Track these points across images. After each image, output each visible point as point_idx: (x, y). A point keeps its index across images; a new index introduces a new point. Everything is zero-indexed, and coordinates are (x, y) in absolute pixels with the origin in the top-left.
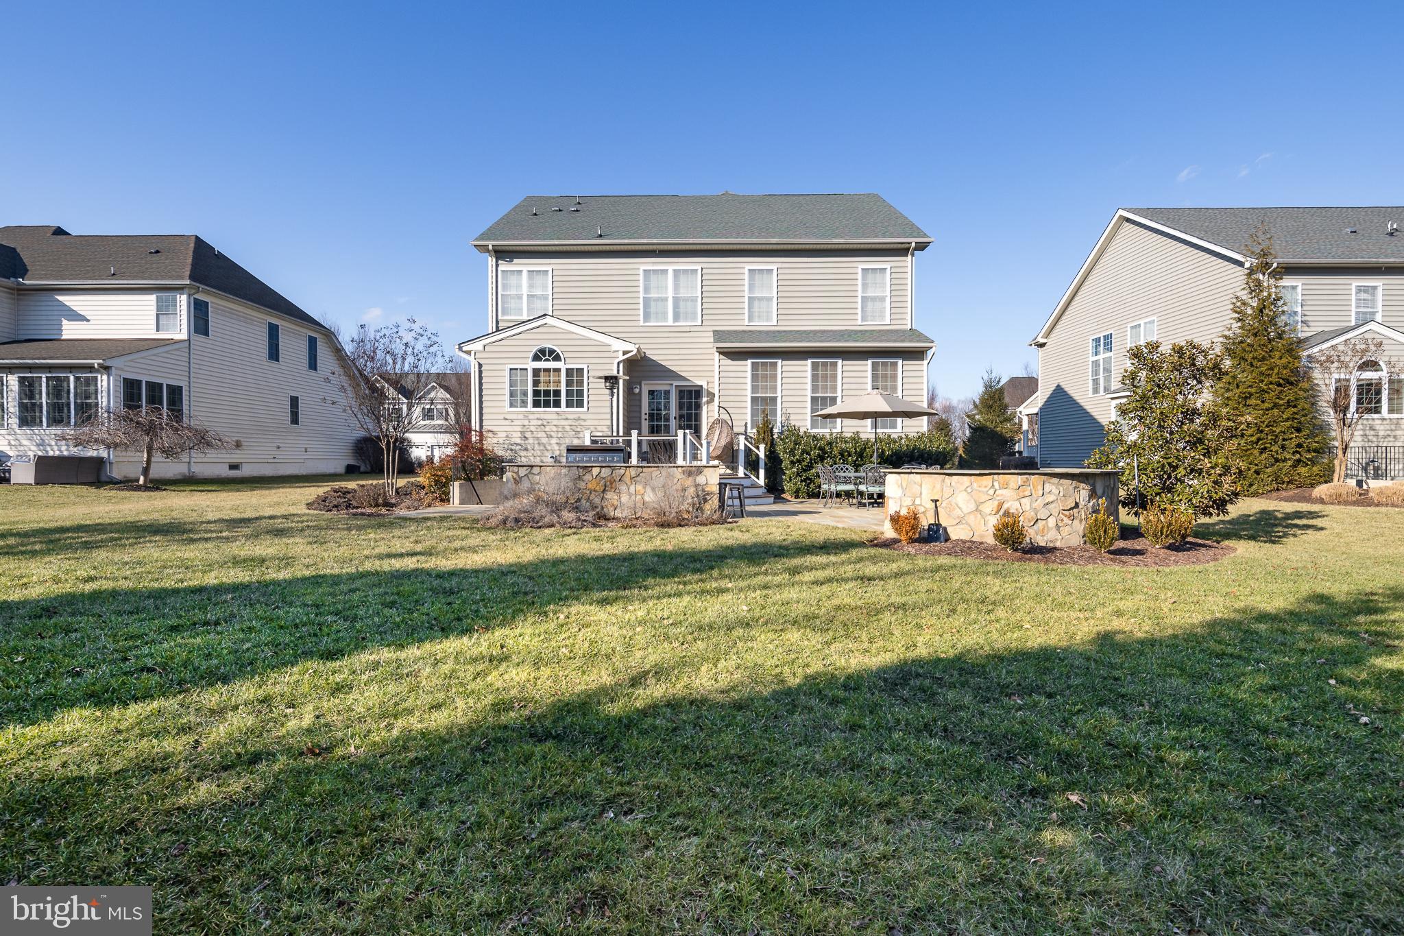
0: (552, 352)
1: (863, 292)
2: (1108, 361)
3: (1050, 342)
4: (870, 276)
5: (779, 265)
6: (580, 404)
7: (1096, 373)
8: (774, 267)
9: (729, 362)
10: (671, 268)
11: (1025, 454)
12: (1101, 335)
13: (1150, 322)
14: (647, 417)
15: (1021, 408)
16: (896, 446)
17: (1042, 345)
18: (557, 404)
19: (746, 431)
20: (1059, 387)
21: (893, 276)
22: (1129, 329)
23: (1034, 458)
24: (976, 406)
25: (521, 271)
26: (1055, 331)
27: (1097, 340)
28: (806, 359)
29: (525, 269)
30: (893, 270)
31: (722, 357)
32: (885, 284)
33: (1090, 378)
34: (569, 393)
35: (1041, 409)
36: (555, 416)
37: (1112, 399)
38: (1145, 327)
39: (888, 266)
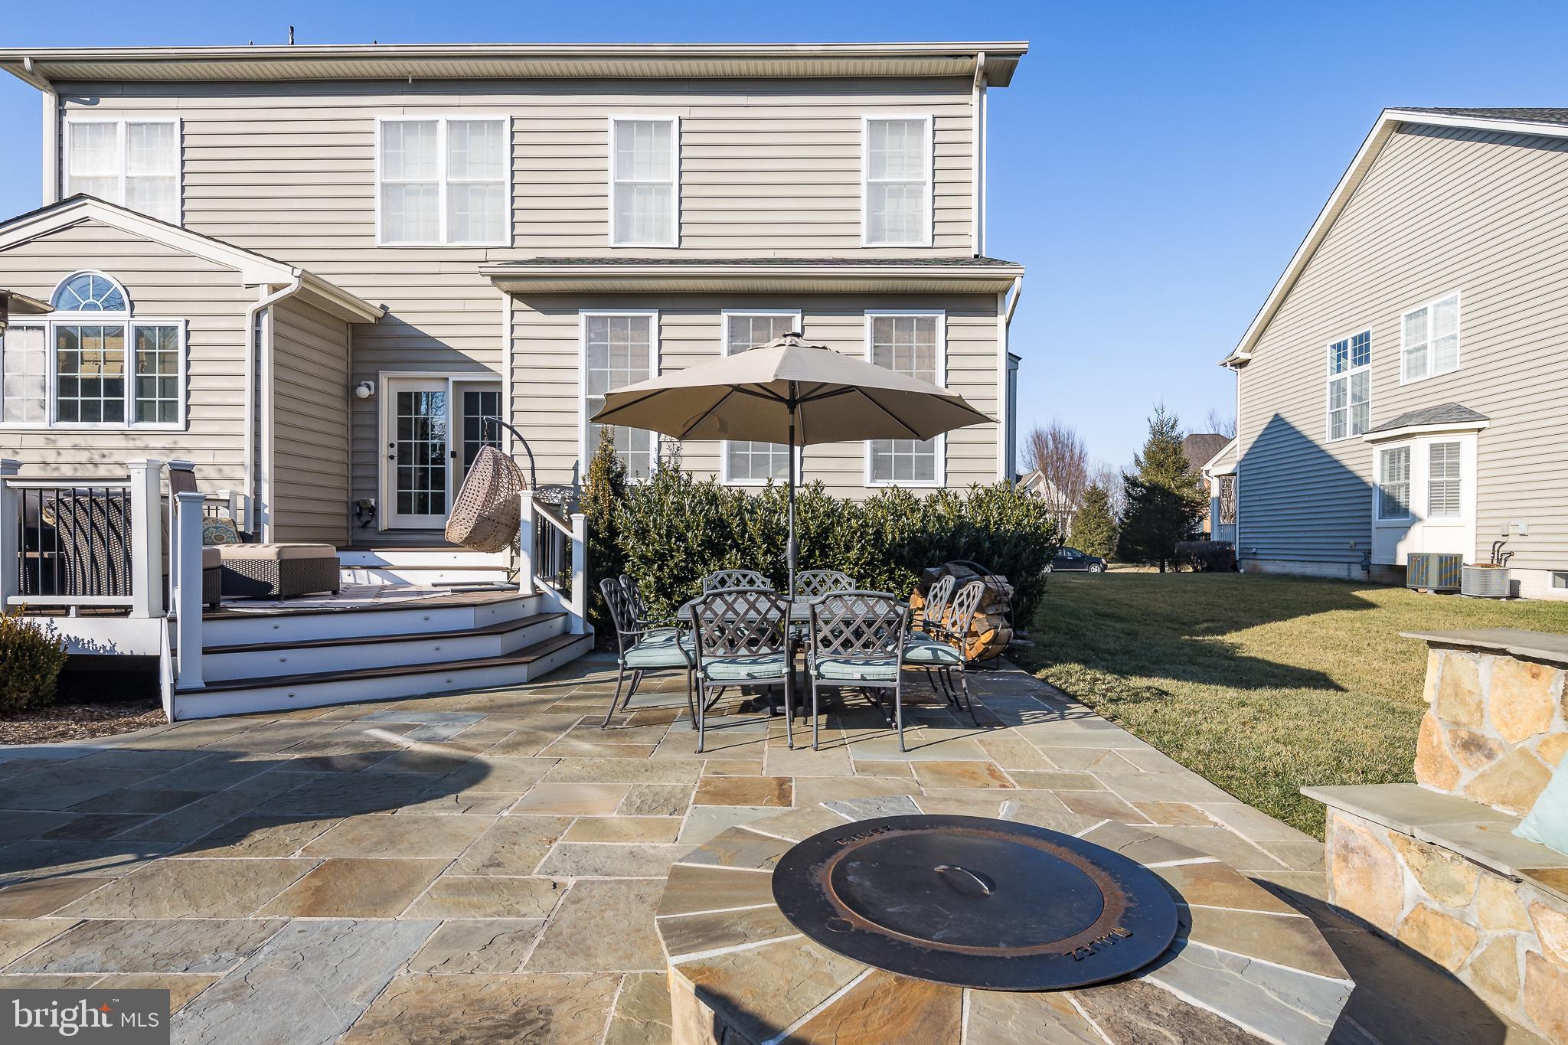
0: (101, 286)
1: (871, 174)
2: (1362, 379)
3: (1256, 357)
4: (889, 139)
5: (685, 113)
6: (168, 412)
7: (1338, 401)
8: (672, 116)
9: (538, 317)
10: (442, 117)
11: (1215, 538)
12: (1348, 337)
13: (1446, 303)
14: (395, 451)
15: (1208, 467)
16: (916, 519)
17: (1243, 364)
18: (115, 412)
19: (575, 482)
20: (1277, 419)
21: (940, 137)
22: (1403, 319)
23: (1230, 544)
24: (1138, 463)
25: (115, 124)
26: (1265, 339)
27: (1340, 348)
28: (717, 311)
29: (121, 120)
30: (939, 124)
31: (518, 304)
32: (920, 157)
33: (1328, 410)
34: (141, 387)
35: (1241, 464)
36: (119, 442)
37: (1373, 442)
38: (1436, 312)
39: (926, 114)
